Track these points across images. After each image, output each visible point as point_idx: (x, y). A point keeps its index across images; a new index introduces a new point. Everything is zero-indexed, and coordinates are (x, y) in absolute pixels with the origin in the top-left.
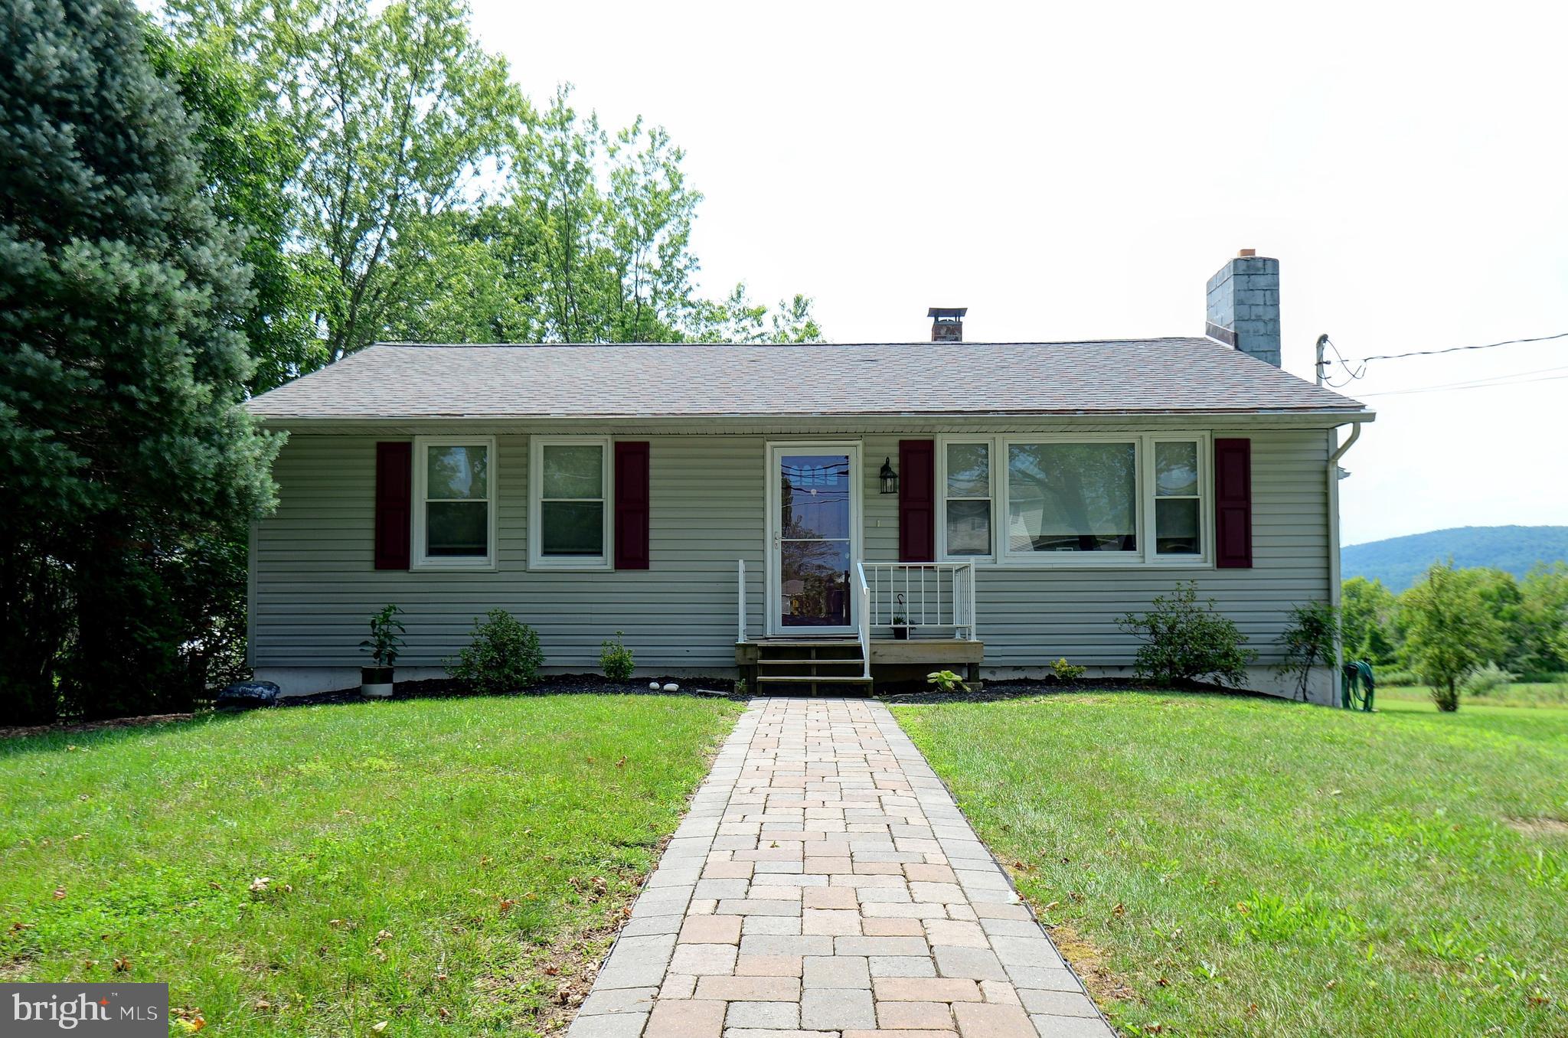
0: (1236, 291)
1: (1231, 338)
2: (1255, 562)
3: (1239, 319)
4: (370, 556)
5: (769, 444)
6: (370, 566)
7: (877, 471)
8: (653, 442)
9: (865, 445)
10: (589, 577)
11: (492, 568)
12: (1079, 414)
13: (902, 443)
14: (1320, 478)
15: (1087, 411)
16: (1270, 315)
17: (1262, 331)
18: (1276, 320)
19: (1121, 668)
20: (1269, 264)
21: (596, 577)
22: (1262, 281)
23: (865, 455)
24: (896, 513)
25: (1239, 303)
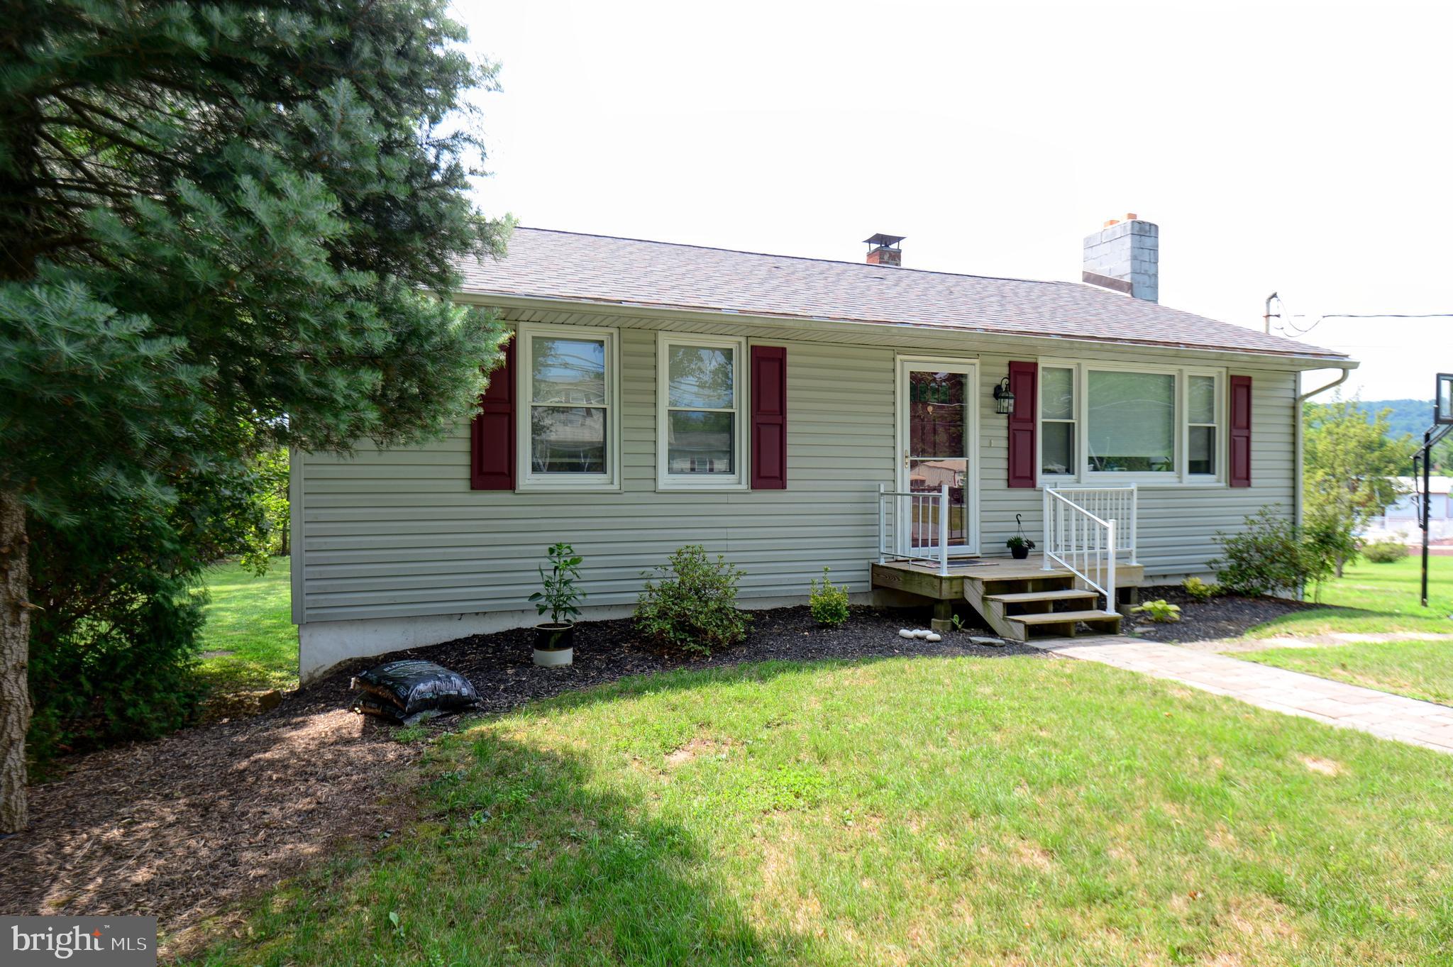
0: (1133, 248)
1: (1126, 287)
2: (1253, 482)
3: (1134, 272)
4: (465, 473)
5: (899, 357)
6: (465, 485)
7: (991, 390)
8: (790, 348)
9: (982, 364)
10: (723, 498)
11: (616, 487)
12: (1182, 348)
13: (1011, 364)
14: (1289, 412)
15: (1188, 345)
16: (1151, 272)
17: (1148, 284)
18: (1156, 275)
19: (1165, 576)
20: (1153, 227)
21: (732, 498)
22: (1148, 242)
23: (982, 374)
24: (1004, 433)
25: (1134, 258)
